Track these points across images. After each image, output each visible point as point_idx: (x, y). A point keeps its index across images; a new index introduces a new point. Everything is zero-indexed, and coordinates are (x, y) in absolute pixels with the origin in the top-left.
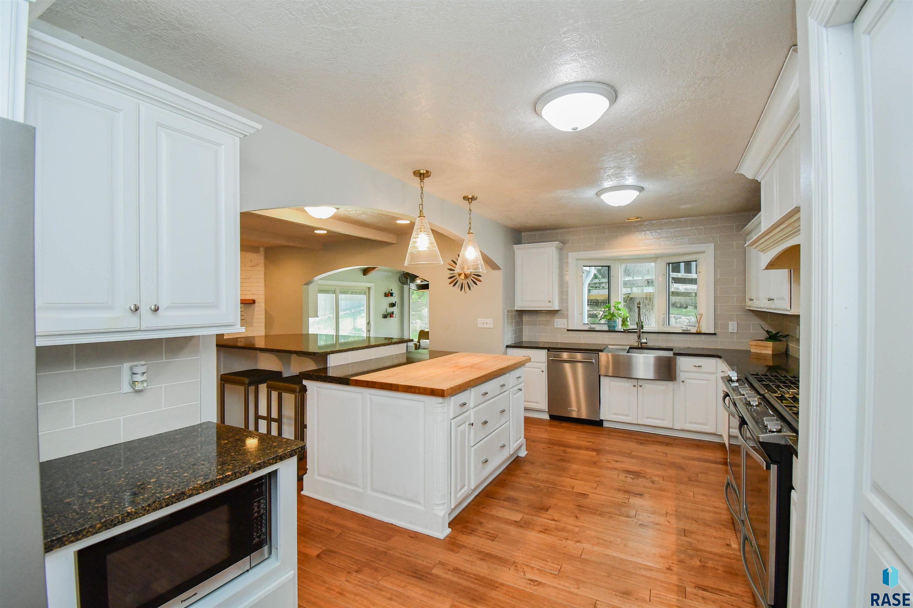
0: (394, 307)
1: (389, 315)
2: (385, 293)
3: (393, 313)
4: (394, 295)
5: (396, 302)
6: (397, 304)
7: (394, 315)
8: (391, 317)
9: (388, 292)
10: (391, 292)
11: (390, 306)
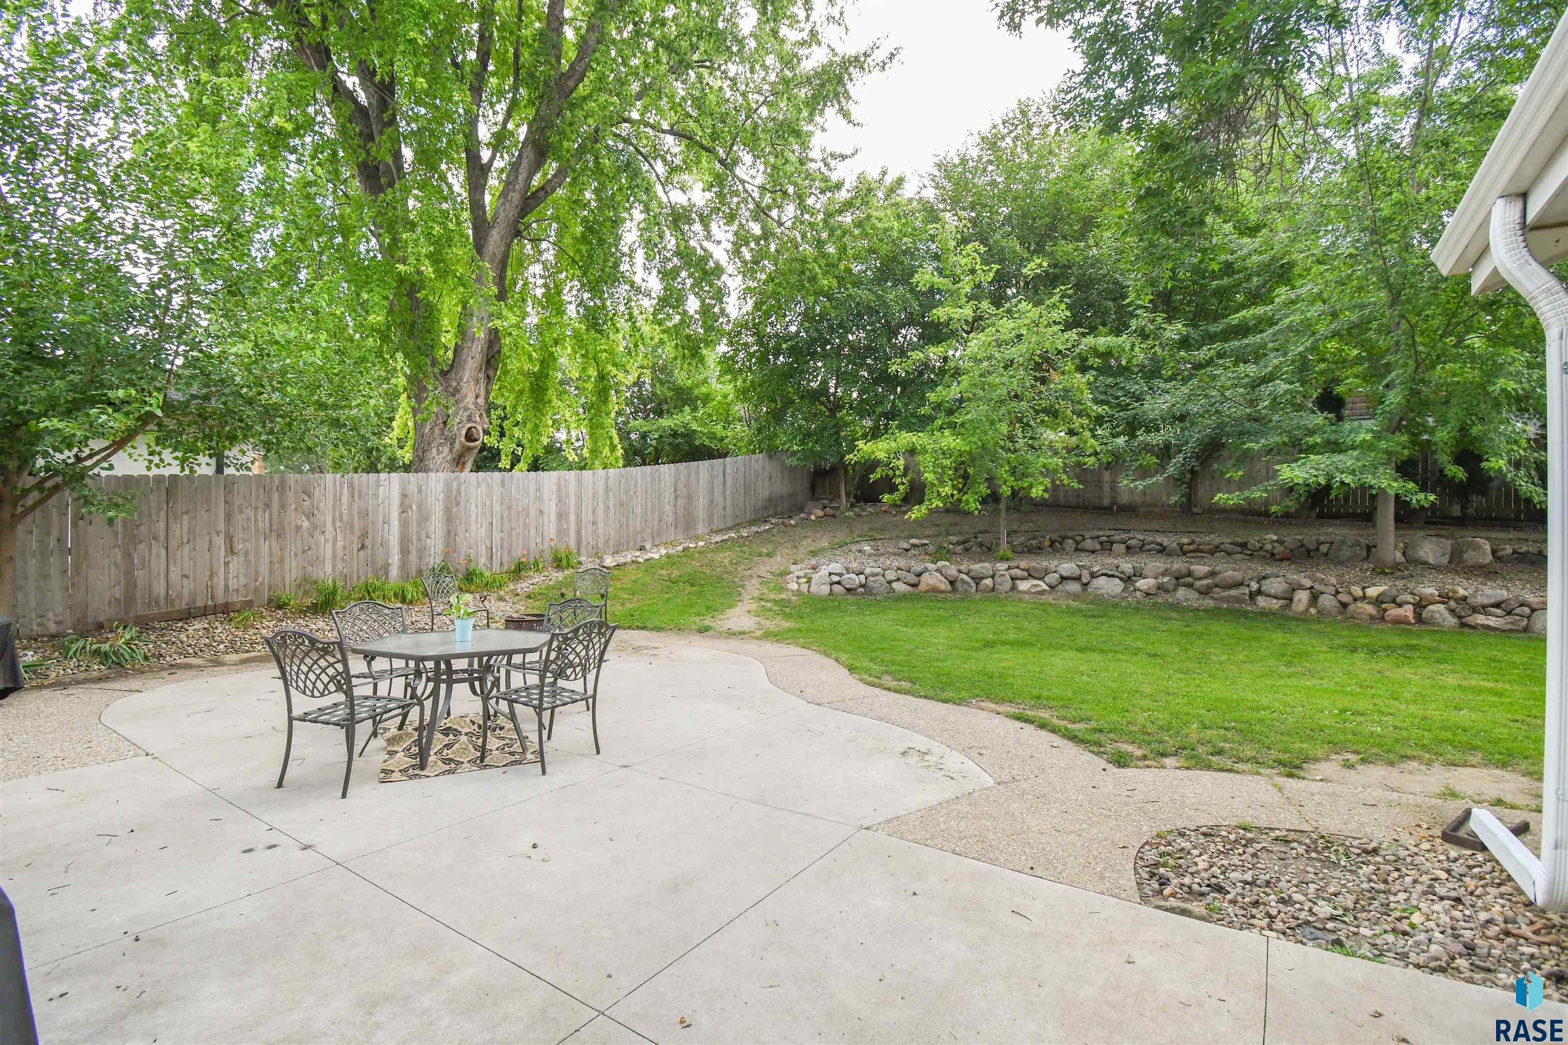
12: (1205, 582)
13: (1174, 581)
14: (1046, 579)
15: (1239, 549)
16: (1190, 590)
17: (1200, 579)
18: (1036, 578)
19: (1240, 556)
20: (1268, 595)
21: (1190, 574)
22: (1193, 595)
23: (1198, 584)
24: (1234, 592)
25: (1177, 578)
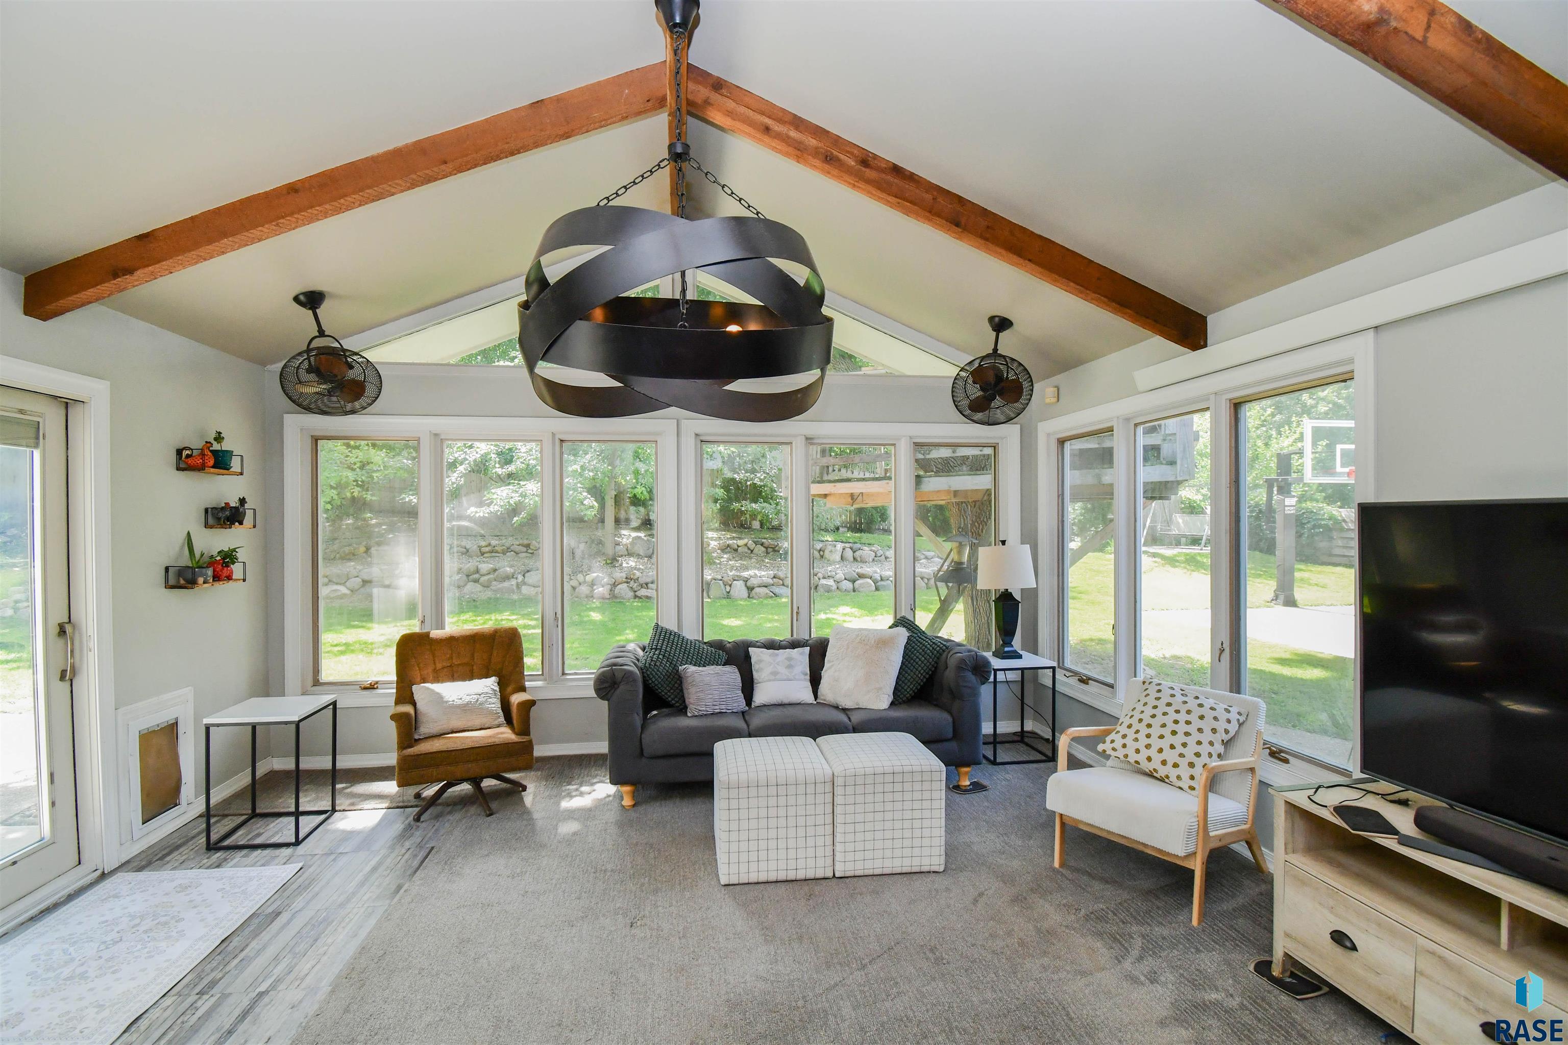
0: (237, 529)
1: (210, 572)
2: (179, 452)
3: (228, 557)
4: (235, 464)
5: (242, 501)
6: (249, 515)
7: (237, 570)
8: (217, 578)
9: (199, 444)
10: (216, 446)
11: (211, 521)
12: (486, 578)
13: (465, 578)
14: (347, 584)
15: (525, 549)
16: (477, 584)
17: (484, 575)
18: (337, 584)
19: (524, 555)
20: (529, 585)
21: (477, 571)
22: (478, 587)
23: (483, 579)
24: (506, 584)
25: (468, 576)
